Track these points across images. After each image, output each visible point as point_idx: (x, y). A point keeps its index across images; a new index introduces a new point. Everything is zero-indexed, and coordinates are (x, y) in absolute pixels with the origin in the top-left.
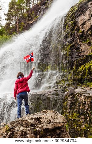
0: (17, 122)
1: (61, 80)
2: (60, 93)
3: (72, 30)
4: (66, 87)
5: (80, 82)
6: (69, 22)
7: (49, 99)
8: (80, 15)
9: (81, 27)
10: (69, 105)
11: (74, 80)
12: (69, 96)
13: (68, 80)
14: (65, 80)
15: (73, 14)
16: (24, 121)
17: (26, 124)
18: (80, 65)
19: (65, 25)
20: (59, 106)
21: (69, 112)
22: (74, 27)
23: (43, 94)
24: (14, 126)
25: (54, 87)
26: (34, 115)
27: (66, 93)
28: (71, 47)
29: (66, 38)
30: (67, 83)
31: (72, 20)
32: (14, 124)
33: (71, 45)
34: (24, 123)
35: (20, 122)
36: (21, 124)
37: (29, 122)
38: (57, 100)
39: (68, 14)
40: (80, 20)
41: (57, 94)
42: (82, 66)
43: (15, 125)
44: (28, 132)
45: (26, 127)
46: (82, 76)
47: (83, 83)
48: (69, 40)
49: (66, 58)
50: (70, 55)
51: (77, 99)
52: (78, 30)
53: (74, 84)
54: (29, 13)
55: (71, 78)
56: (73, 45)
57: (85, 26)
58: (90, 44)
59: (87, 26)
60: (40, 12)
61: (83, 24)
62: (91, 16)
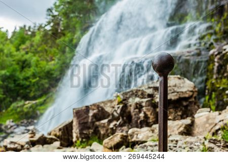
0: (131, 93)
1: (205, 33)
2: (203, 53)
4: (212, 44)
7: (187, 61)
10: (215, 69)
11: (225, 32)
12: (217, 55)
14: (211, 34)
16: (139, 90)
17: (142, 94)
21: (216, 78)
23: (179, 56)
24: (126, 98)
25: (195, 45)
27: (211, 52)
30: (213, 37)
34: (140, 93)
35: (134, 92)
36: (136, 95)
37: (145, 92)
38: (199, 62)
41: (199, 54)
43: (128, 96)
44: (144, 104)
45: (143, 98)
55: (220, 29)
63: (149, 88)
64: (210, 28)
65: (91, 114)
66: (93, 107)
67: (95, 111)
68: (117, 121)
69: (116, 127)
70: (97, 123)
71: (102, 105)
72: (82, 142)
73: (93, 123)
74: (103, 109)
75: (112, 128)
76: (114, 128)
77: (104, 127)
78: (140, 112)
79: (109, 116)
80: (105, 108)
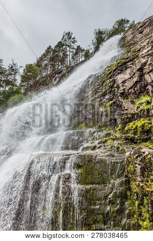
1: (105, 139)
3: (112, 87)
5: (132, 142)
6: (107, 79)
7: (103, 161)
8: (119, 73)
9: (120, 85)
10: (138, 171)
13: (117, 139)
14: (113, 139)
15: (110, 73)
18: (126, 123)
20: (119, 172)
21: (142, 181)
22: (113, 85)
23: (95, 155)
28: (112, 104)
31: (110, 78)
33: (111, 102)
38: (114, 163)
39: (104, 73)
40: (120, 78)
41: (113, 156)
42: (131, 124)
47: (136, 143)
48: (107, 97)
49: (107, 115)
50: (111, 112)
52: (118, 87)
53: (127, 144)
54: (45, 79)
55: (121, 136)
56: (114, 103)
57: (126, 84)
58: (133, 102)
59: (129, 84)
60: (55, 79)
61: (124, 82)
62: (134, 74)
64: (109, 134)
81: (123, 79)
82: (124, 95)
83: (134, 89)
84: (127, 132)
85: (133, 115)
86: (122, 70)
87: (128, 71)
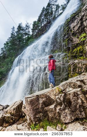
1: (64, 57)
3: (68, 31)
4: (68, 60)
5: (75, 57)
6: (66, 27)
8: (71, 23)
9: (72, 29)
10: (72, 70)
11: (72, 56)
12: (72, 65)
13: (68, 57)
14: (67, 57)
15: (68, 23)
16: (72, 83)
17: (74, 85)
18: (74, 49)
19: (64, 29)
21: (73, 73)
22: (69, 30)
24: (65, 88)
26: (77, 77)
27: (69, 63)
28: (68, 40)
29: (65, 35)
30: (68, 58)
32: (64, 86)
34: (72, 85)
35: (68, 84)
36: (69, 86)
37: (77, 84)
38: (64, 67)
39: (65, 24)
40: (72, 26)
42: (75, 49)
44: (79, 93)
45: (74, 88)
46: (76, 54)
47: (77, 58)
48: (66, 36)
49: (66, 46)
50: (68, 44)
51: (76, 66)
52: (71, 31)
53: (72, 58)
54: (42, 28)
55: (70, 55)
56: (69, 39)
57: (75, 28)
58: (78, 38)
59: (76, 28)
60: (48, 27)
61: (74, 27)
62: (78, 23)
63: (78, 81)
64: (66, 55)
65: (41, 101)
66: (42, 96)
67: (44, 99)
68: (61, 106)
69: (61, 111)
70: (46, 108)
71: (48, 94)
72: (36, 125)
73: (43, 108)
74: (49, 97)
75: (59, 112)
76: (60, 112)
77: (52, 111)
78: (78, 99)
79: (54, 102)
80: (50, 96)
81: (73, 26)
82: (74, 34)
83: (78, 31)
84: (74, 53)
85: (77, 44)
86: (73, 21)
87: (76, 21)
